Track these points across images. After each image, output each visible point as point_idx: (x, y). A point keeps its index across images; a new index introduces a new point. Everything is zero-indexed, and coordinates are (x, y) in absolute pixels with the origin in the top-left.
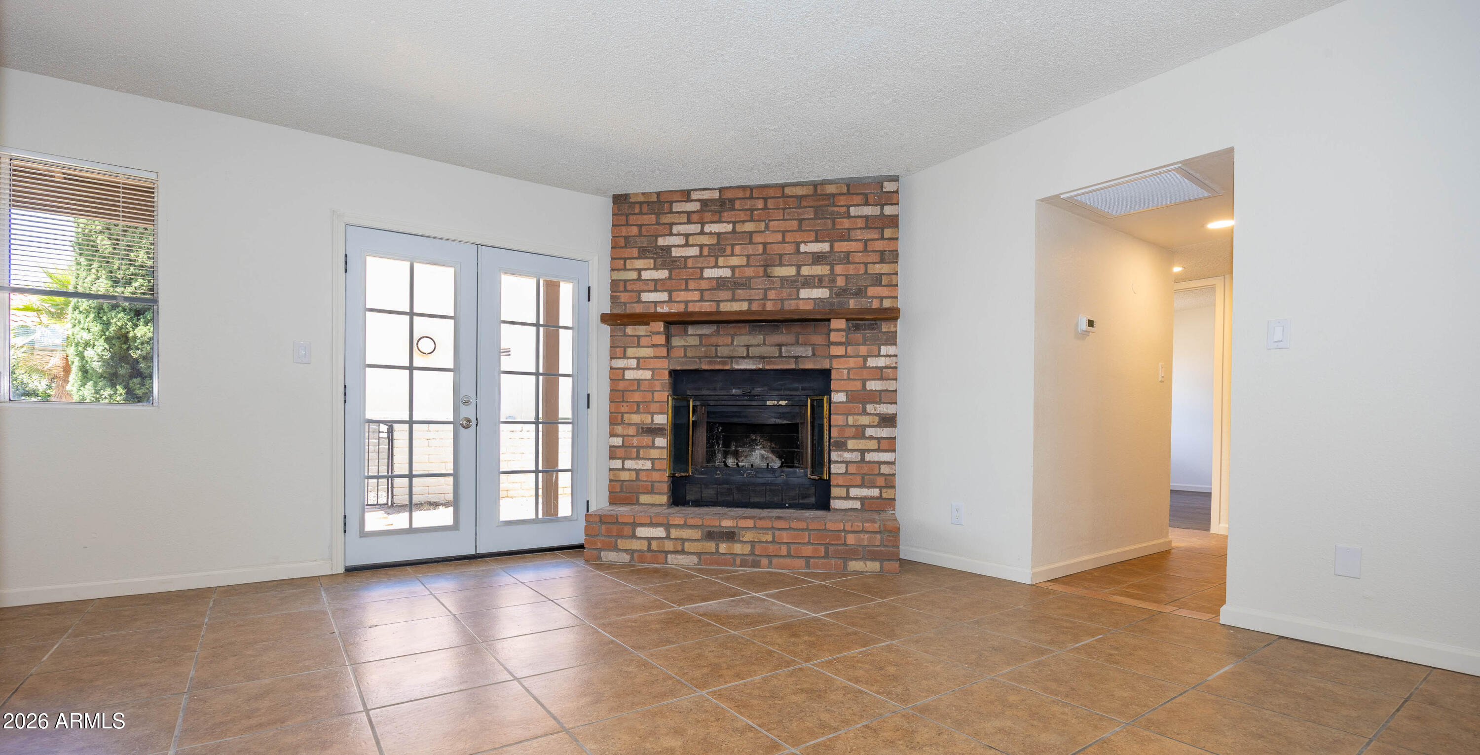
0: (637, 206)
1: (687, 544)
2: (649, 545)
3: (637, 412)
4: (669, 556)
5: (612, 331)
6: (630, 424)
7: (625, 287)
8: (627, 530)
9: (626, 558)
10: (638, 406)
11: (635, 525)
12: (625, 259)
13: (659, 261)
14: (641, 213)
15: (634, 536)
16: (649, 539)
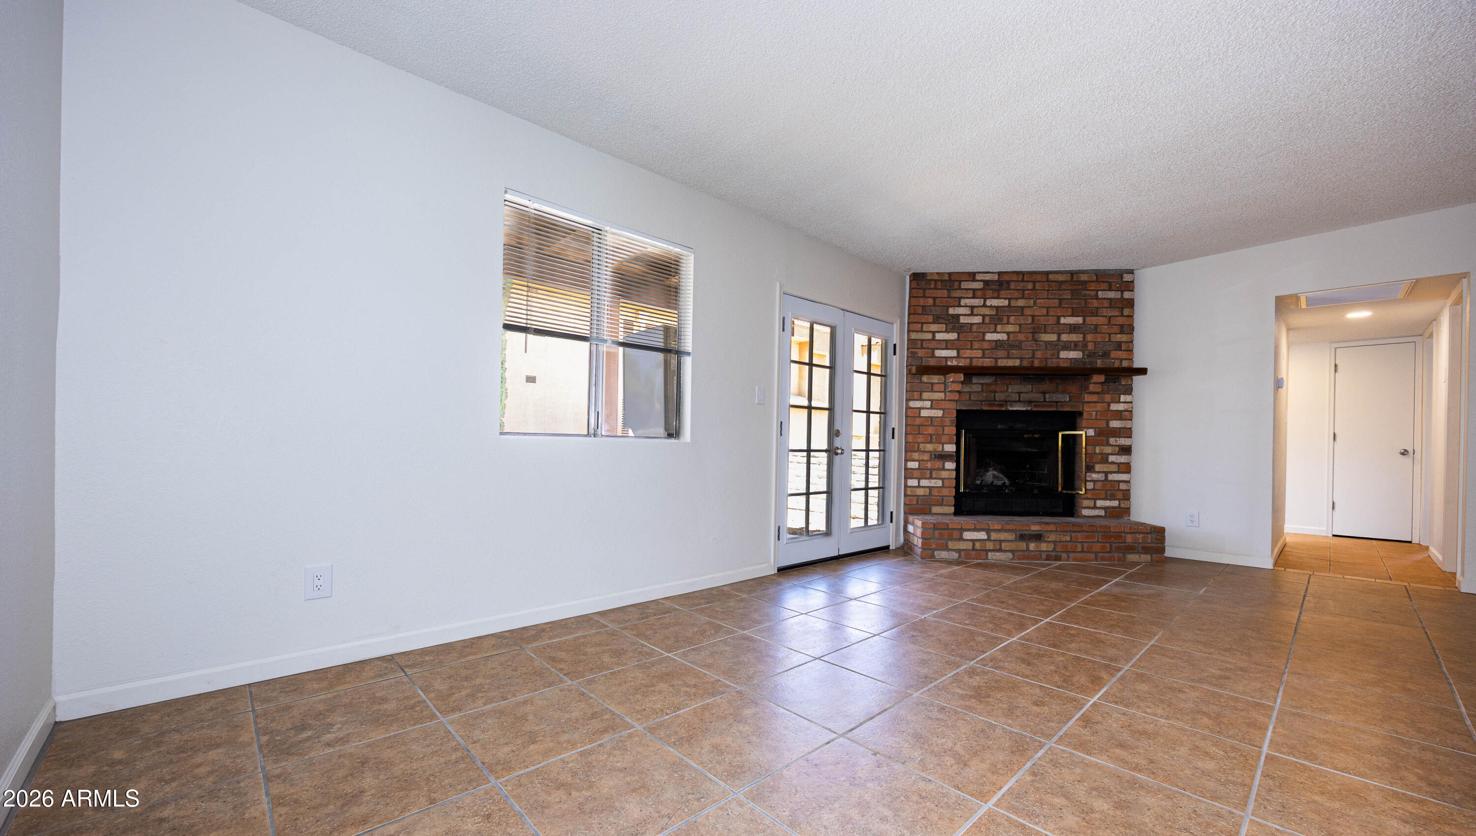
0: (933, 283)
1: (1003, 545)
2: (974, 545)
3: (930, 442)
4: (990, 553)
5: (910, 379)
6: (924, 452)
7: (922, 345)
8: (956, 534)
9: (955, 555)
10: (931, 437)
11: (962, 530)
12: (922, 324)
13: (950, 326)
14: (935, 288)
15: (961, 539)
16: (973, 541)
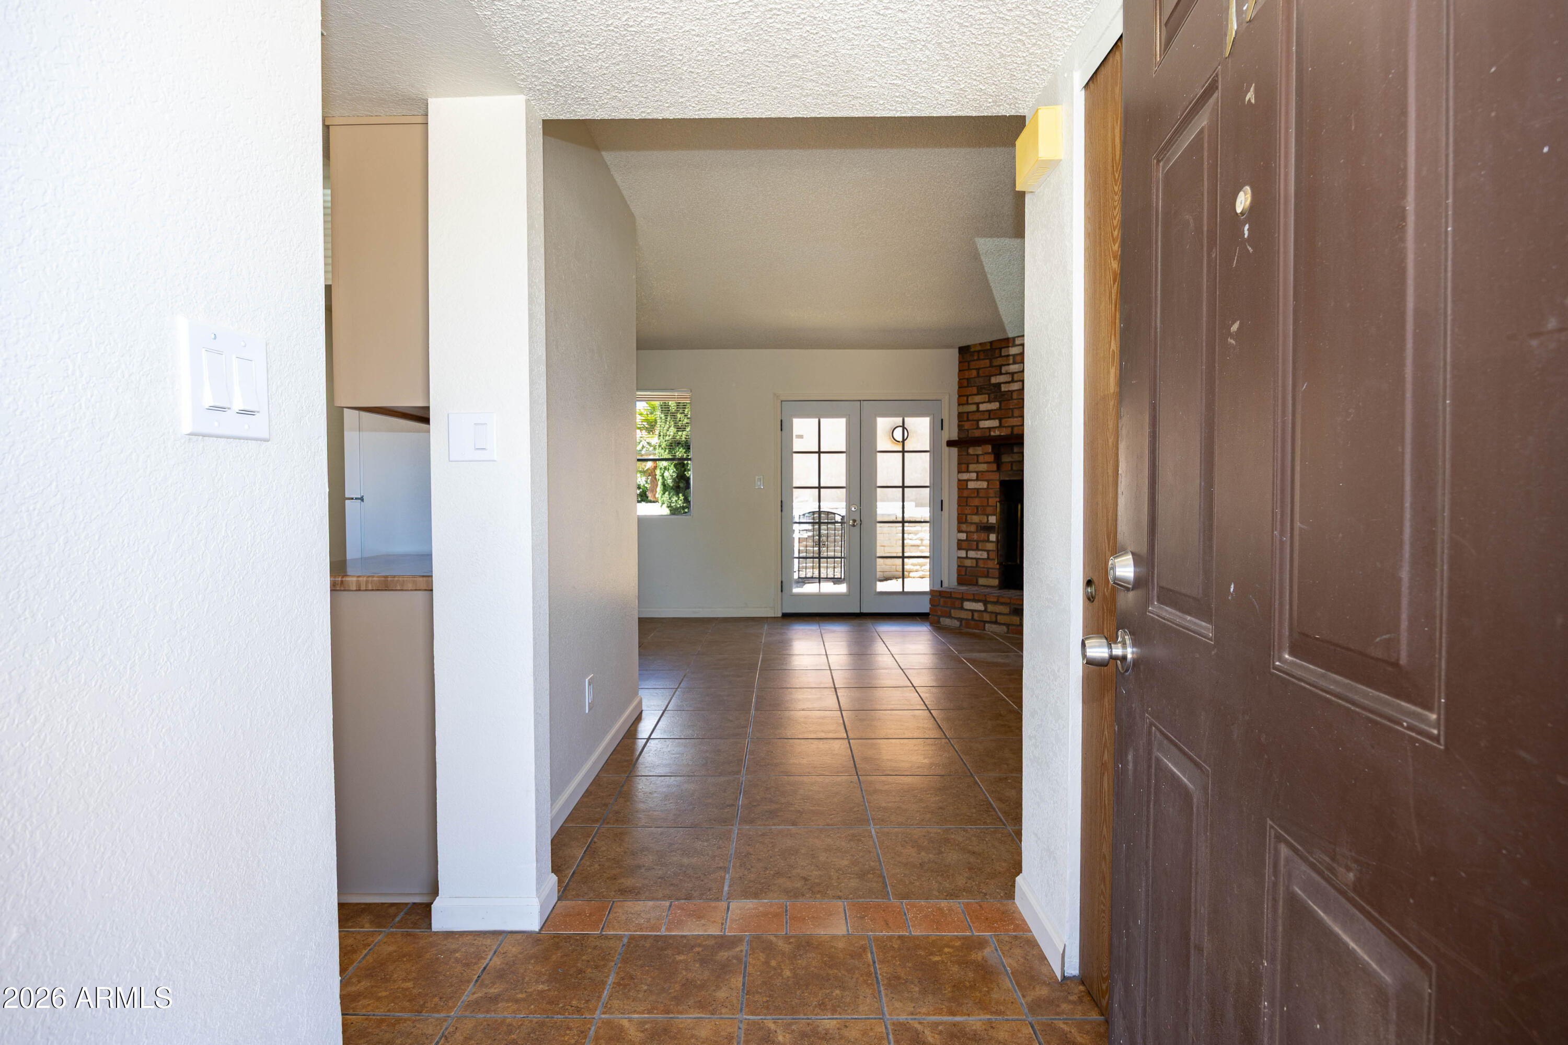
0: (976, 354)
1: (999, 617)
2: (973, 615)
3: (977, 514)
4: (986, 625)
5: (959, 451)
6: (972, 523)
7: (968, 417)
8: (957, 603)
9: (957, 623)
10: (977, 509)
11: (963, 600)
12: (967, 396)
15: (962, 608)
16: (973, 611)
